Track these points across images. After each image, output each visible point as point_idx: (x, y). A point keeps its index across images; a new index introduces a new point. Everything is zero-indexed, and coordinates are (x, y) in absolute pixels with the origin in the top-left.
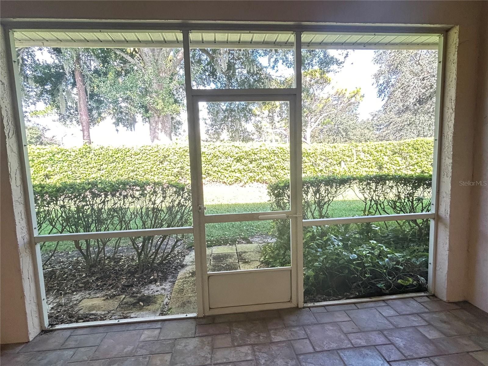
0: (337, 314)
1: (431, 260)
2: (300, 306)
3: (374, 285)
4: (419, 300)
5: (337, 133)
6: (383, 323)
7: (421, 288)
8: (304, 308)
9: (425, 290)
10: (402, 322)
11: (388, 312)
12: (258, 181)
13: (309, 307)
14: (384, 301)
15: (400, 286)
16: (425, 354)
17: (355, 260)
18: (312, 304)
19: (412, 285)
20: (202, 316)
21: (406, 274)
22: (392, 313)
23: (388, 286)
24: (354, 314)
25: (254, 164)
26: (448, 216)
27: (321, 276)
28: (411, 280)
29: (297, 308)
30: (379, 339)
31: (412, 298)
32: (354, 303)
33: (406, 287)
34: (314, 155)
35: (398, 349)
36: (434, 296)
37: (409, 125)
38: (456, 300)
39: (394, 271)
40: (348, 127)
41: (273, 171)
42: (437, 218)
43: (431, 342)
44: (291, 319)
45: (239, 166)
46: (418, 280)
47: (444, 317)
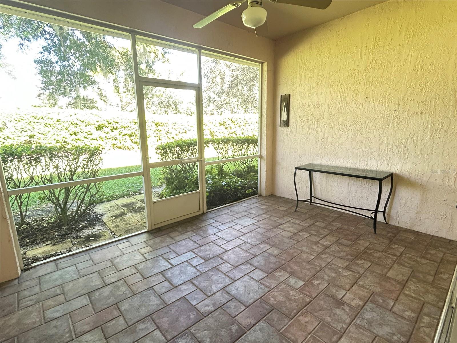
0: (224, 211)
1: (259, 178)
2: (205, 212)
3: (236, 195)
4: (255, 198)
5: (168, 106)
6: (245, 209)
7: (255, 193)
8: (207, 212)
9: (257, 194)
10: (252, 206)
11: (245, 205)
12: (120, 148)
13: (210, 212)
14: (242, 202)
15: (247, 194)
16: (263, 213)
17: (226, 185)
18: (210, 210)
19: (251, 193)
20: (150, 229)
21: (248, 188)
22: (247, 205)
23: (243, 195)
24: (232, 209)
25: (116, 132)
26: (265, 155)
27: (213, 194)
28: (251, 190)
29: (204, 214)
30: (246, 214)
31: (252, 198)
32: (230, 205)
33: (249, 194)
34: (167, 124)
35: (254, 214)
36: (260, 196)
37: (225, 104)
38: (269, 195)
39: (244, 188)
40: (177, 101)
41: (134, 138)
42: (261, 157)
43: (264, 209)
44: (204, 218)
45: (100, 133)
46: (254, 190)
47: (266, 201)
